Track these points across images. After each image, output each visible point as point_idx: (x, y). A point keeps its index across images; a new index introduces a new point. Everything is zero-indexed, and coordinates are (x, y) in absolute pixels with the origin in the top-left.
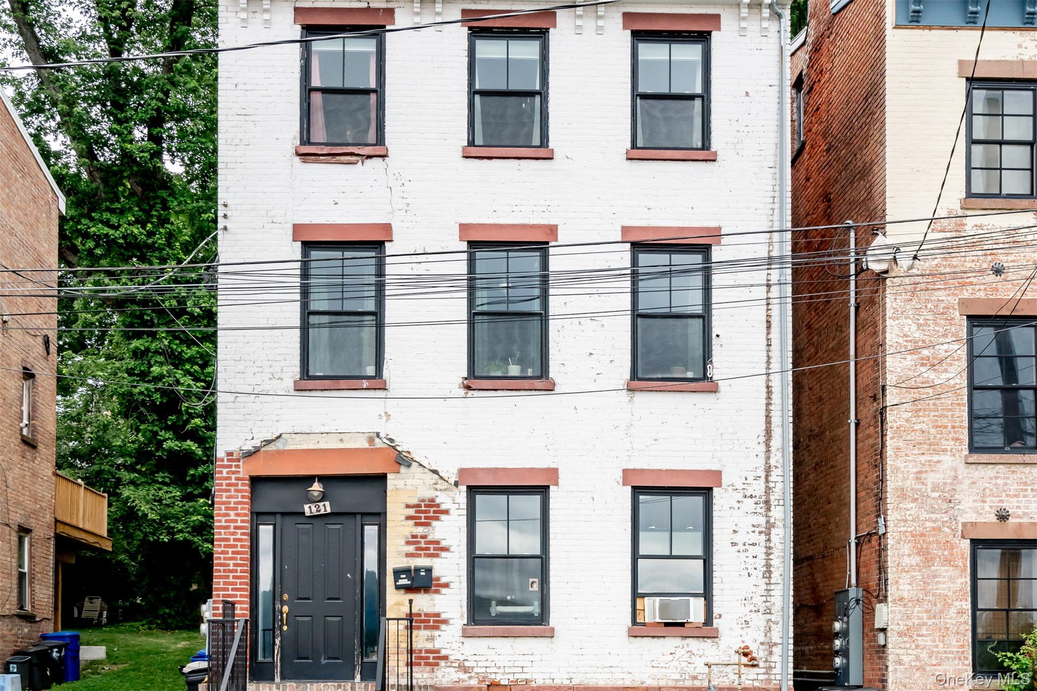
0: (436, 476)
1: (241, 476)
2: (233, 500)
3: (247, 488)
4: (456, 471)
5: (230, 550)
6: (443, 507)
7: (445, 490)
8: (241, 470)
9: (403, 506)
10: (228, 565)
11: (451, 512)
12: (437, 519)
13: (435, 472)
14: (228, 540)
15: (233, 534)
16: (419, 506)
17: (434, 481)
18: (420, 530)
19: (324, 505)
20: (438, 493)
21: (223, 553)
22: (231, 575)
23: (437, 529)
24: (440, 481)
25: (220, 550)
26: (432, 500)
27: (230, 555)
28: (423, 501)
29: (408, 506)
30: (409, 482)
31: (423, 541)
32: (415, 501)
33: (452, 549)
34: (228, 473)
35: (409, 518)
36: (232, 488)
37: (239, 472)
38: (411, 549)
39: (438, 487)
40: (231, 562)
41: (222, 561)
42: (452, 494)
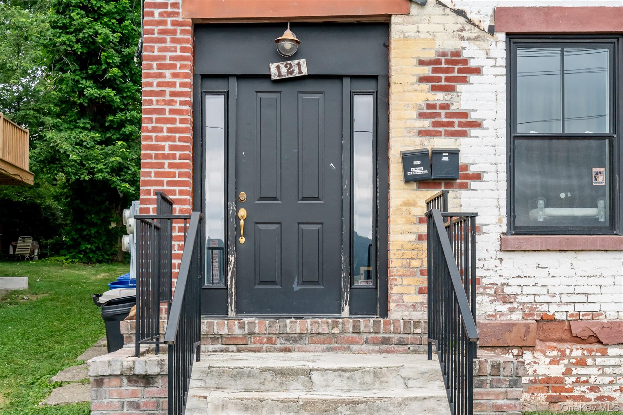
0: (462, 20)
1: (180, 19)
2: (169, 54)
3: (189, 37)
4: (490, 12)
5: (165, 126)
6: (473, 64)
7: (476, 38)
8: (180, 11)
9: (415, 62)
10: (163, 148)
11: (485, 71)
12: (464, 81)
13: (461, 13)
14: (162, 111)
15: (170, 103)
16: (438, 62)
17: (459, 26)
18: (439, 97)
19: (299, 64)
20: (465, 44)
21: (154, 130)
22: (167, 162)
23: (463, 96)
24: (468, 27)
25: (150, 126)
26: (457, 54)
27: (165, 134)
28: (444, 54)
29: (422, 63)
30: (423, 27)
31: (443, 112)
32: (431, 55)
33: (485, 124)
34: (161, 15)
35: (423, 79)
36: (168, 38)
37: (178, 13)
38: (426, 124)
39: (465, 34)
40: (167, 144)
41: (154, 143)
42: (485, 45)
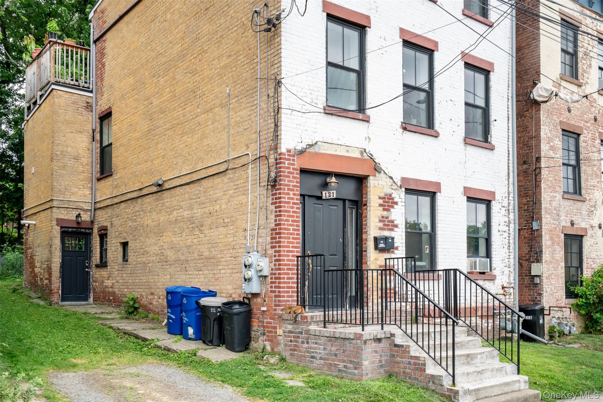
0: (391, 181)
1: (295, 167)
2: (292, 184)
3: (299, 176)
4: (400, 179)
5: (291, 219)
6: (396, 200)
7: (396, 189)
8: (296, 163)
9: (378, 197)
10: (289, 230)
11: (399, 203)
12: (393, 207)
13: (391, 178)
14: (289, 211)
15: (292, 208)
16: (384, 198)
17: (390, 184)
18: (385, 213)
19: (333, 193)
20: (393, 191)
21: (287, 220)
22: (291, 236)
23: (393, 213)
24: (394, 184)
25: (285, 218)
26: (390, 195)
27: (290, 223)
28: (387, 195)
29: (380, 198)
30: (380, 183)
31: (386, 220)
32: (382, 195)
33: (399, 226)
34: (288, 164)
35: (381, 205)
36: (291, 175)
37: (295, 164)
38: (381, 225)
39: (393, 187)
40: (291, 228)
41: (286, 227)
42: (399, 192)
